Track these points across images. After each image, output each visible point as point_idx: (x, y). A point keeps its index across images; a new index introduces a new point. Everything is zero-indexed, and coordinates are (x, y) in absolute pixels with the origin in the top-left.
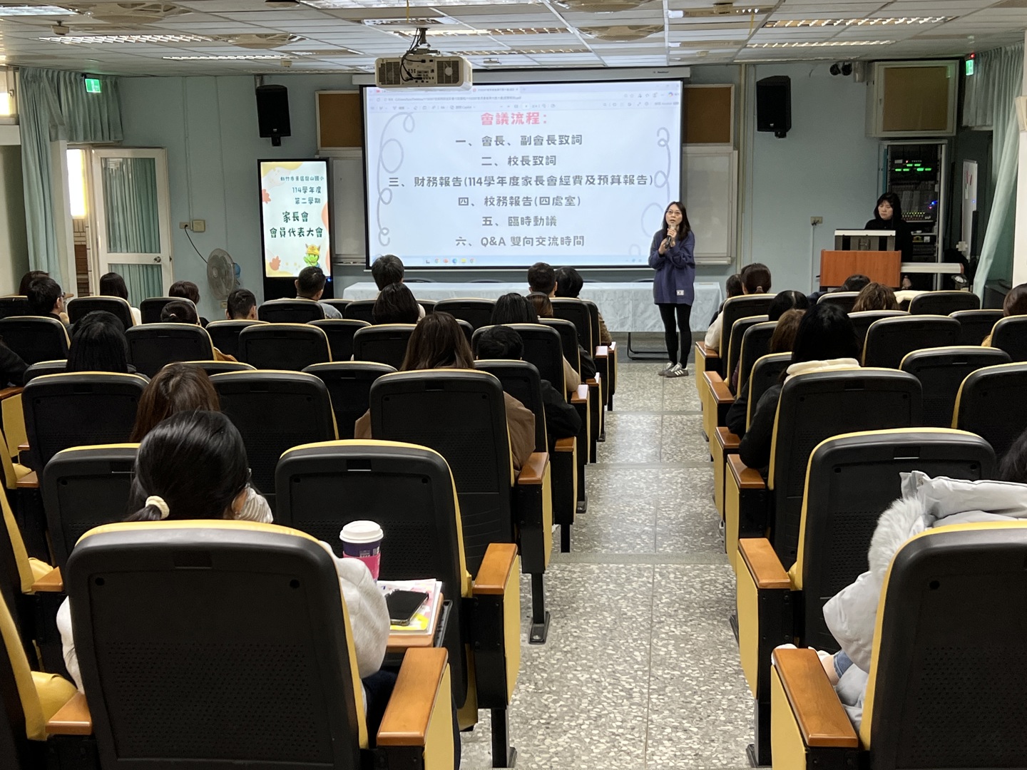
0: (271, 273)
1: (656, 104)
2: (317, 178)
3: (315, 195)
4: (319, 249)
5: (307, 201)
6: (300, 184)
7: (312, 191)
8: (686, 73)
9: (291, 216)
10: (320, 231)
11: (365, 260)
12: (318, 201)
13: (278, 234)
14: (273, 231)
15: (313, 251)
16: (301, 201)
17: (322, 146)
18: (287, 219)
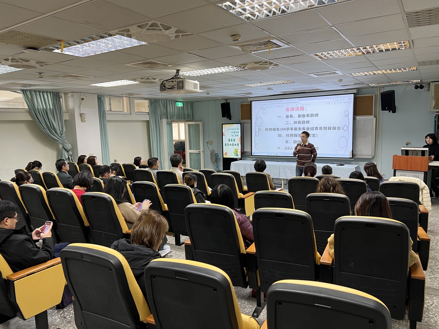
0: (224, 157)
1: (344, 102)
2: (238, 129)
3: (237, 134)
4: (238, 150)
5: (235, 136)
6: (233, 131)
7: (236, 133)
8: (355, 91)
9: (230, 140)
10: (238, 144)
11: (251, 153)
12: (238, 136)
13: (227, 145)
14: (226, 144)
15: (236, 150)
16: (233, 136)
17: (241, 119)
18: (229, 141)
